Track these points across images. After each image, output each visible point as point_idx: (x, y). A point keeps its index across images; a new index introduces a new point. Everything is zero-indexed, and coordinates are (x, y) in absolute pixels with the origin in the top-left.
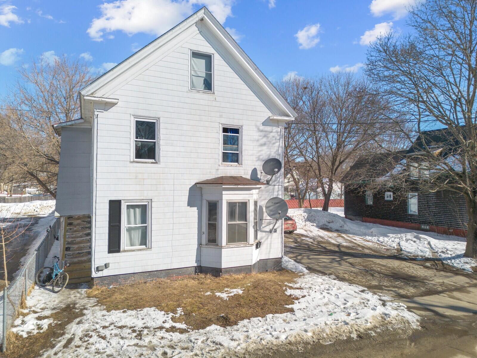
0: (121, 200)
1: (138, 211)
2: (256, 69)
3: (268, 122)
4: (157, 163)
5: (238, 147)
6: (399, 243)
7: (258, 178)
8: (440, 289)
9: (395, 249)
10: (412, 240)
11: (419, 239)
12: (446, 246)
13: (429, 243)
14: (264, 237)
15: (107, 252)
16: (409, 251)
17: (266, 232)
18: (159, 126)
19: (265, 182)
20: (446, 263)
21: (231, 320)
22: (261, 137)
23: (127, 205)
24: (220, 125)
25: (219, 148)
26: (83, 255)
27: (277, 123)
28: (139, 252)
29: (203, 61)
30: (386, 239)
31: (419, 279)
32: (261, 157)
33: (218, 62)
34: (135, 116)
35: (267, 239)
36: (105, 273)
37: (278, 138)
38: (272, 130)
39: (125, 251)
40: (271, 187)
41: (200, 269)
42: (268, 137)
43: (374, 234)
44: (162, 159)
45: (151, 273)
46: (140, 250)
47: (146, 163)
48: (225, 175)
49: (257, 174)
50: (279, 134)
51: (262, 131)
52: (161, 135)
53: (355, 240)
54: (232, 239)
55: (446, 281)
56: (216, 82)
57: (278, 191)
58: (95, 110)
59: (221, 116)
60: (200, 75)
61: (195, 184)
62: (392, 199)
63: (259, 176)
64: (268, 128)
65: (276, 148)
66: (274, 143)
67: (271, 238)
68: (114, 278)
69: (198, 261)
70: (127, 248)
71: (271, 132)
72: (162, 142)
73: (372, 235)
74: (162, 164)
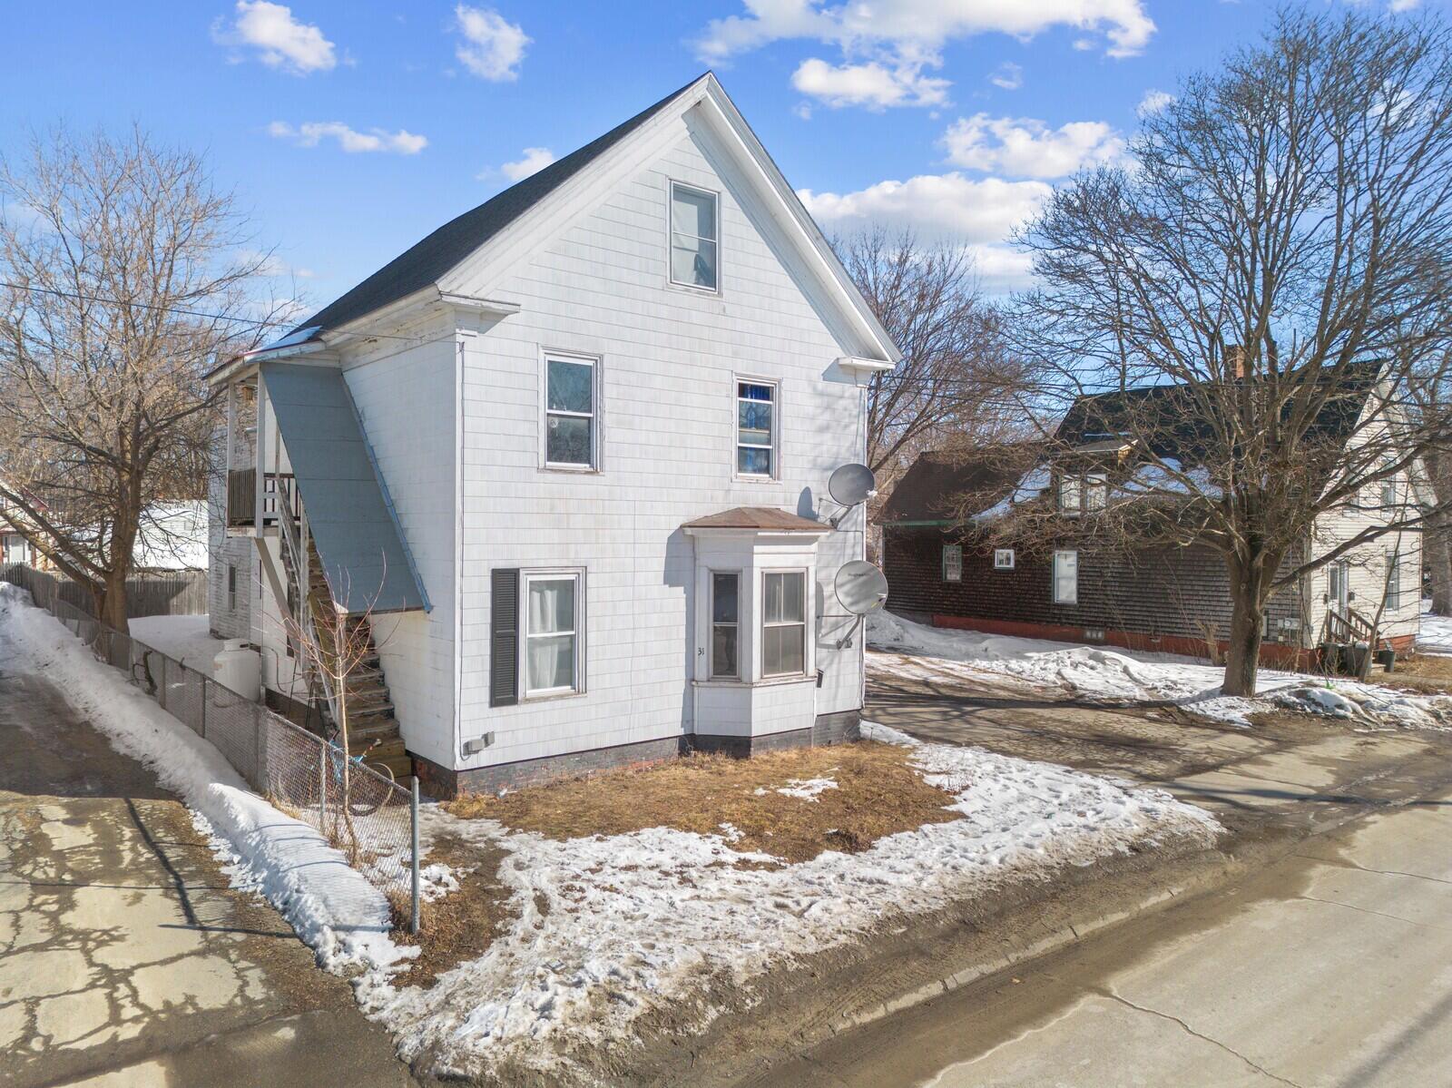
0: (518, 570)
1: (551, 596)
2: (817, 238)
3: (837, 372)
4: (595, 472)
5: (770, 434)
6: (1059, 673)
7: (813, 513)
8: (1210, 761)
9: (1061, 687)
10: (1086, 665)
11: (1102, 660)
12: (1164, 675)
13: (1126, 670)
14: (824, 660)
15: (487, 705)
16: (1094, 688)
17: (828, 647)
18: (602, 377)
19: (828, 523)
20: (1188, 709)
21: (860, 840)
22: (819, 411)
23: (531, 583)
24: (735, 378)
25: (730, 436)
26: (373, 722)
27: (853, 373)
28: (559, 703)
29: (693, 209)
30: (1026, 665)
31: (1155, 744)
32: (819, 460)
33: (730, 215)
34: (549, 350)
35: (832, 662)
36: (485, 758)
37: (855, 412)
38: (843, 392)
39: (528, 701)
40: (839, 535)
41: (692, 743)
42: (834, 410)
43: (992, 653)
44: (608, 464)
45: (584, 755)
46: (561, 697)
47: (572, 472)
48: (744, 506)
49: (810, 503)
50: (857, 401)
51: (822, 394)
52: (606, 401)
53: (952, 669)
54: (771, 664)
55: (1212, 744)
56: (727, 267)
57: (854, 546)
58: (457, 330)
59: (736, 355)
60: (687, 246)
61: (681, 527)
62: (1012, 565)
63: (815, 509)
64: (835, 388)
65: (852, 438)
66: (846, 426)
67: (839, 662)
68: (503, 771)
69: (688, 722)
70: (531, 693)
71: (842, 397)
72: (608, 419)
73: (986, 655)
74: (607, 477)
